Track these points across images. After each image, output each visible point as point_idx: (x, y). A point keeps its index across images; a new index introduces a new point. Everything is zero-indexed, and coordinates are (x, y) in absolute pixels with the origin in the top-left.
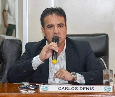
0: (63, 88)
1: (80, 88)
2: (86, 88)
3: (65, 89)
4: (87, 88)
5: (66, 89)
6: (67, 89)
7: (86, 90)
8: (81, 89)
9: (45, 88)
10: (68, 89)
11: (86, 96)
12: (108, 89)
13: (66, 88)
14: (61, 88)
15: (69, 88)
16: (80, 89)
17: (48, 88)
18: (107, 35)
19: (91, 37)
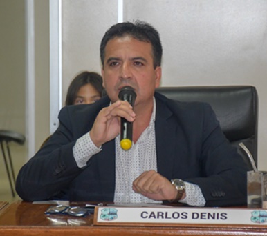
0: (153, 213)
1: (193, 214)
2: (207, 215)
3: (156, 215)
4: (209, 214)
5: (160, 217)
6: (163, 217)
7: (208, 218)
8: (196, 216)
9: (110, 214)
10: (164, 215)
11: (206, 232)
12: (260, 216)
13: (160, 214)
14: (149, 215)
15: (166, 213)
16: (193, 218)
17: (116, 214)
18: (253, 89)
19: (215, 95)
